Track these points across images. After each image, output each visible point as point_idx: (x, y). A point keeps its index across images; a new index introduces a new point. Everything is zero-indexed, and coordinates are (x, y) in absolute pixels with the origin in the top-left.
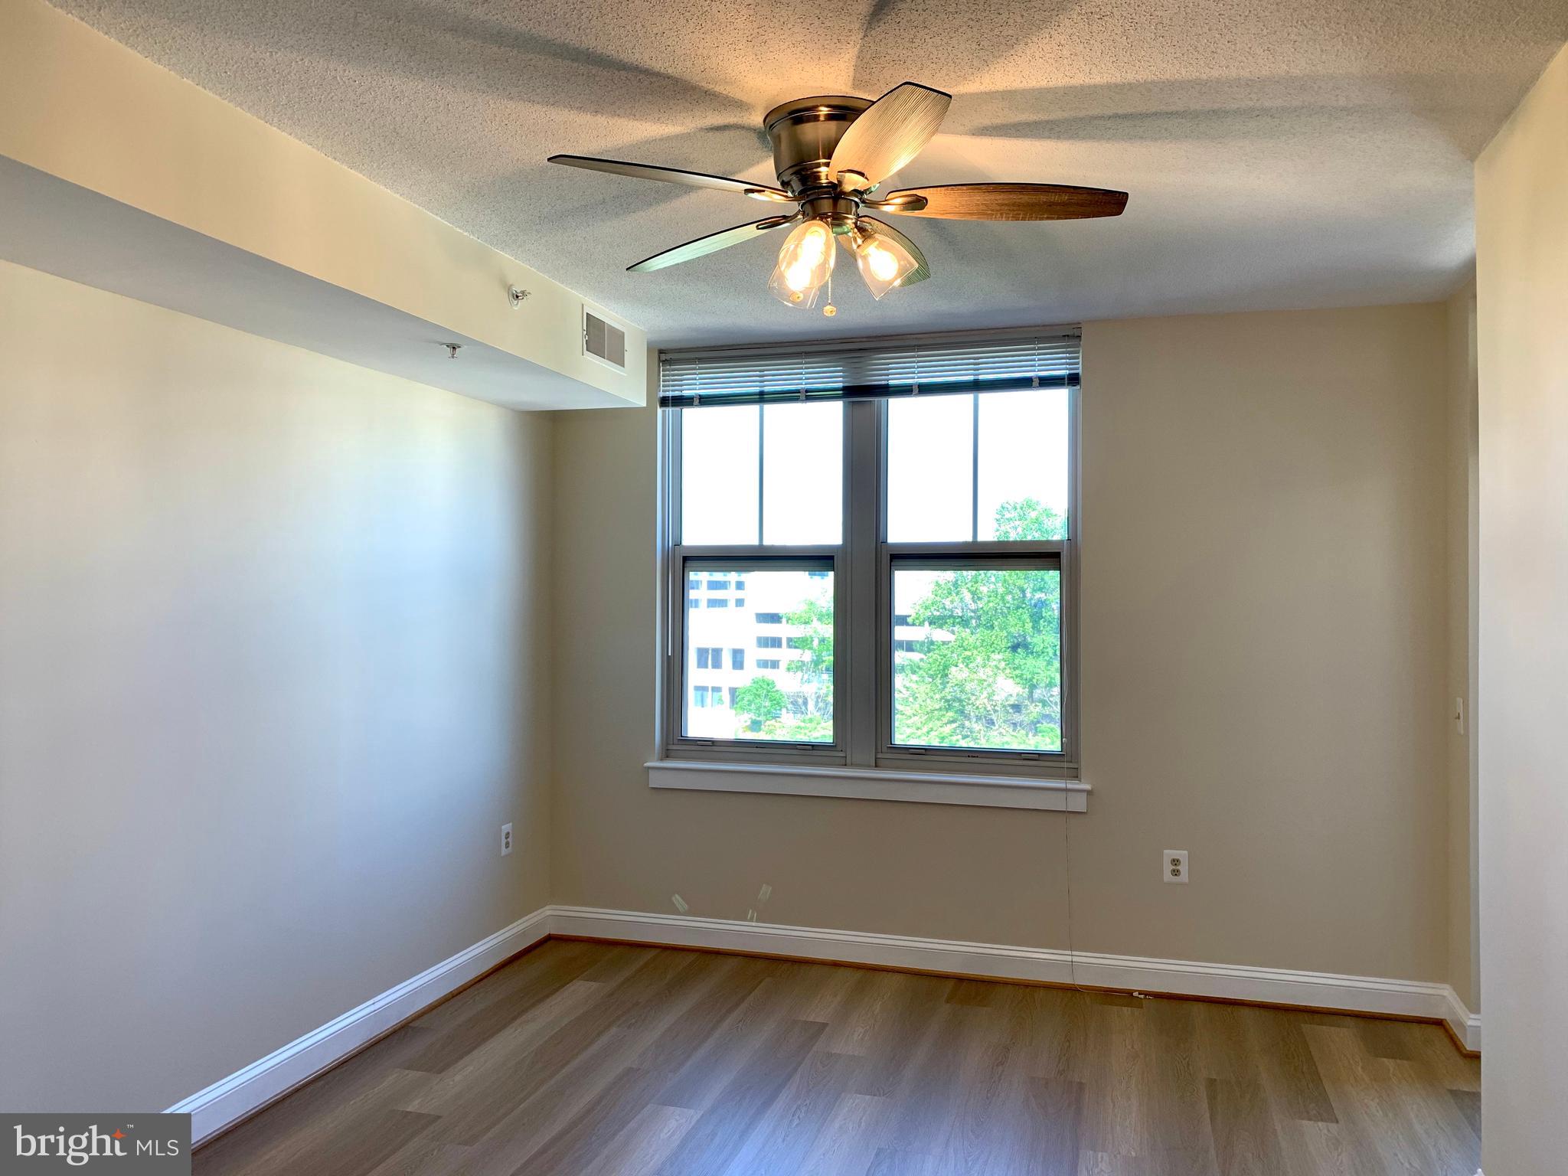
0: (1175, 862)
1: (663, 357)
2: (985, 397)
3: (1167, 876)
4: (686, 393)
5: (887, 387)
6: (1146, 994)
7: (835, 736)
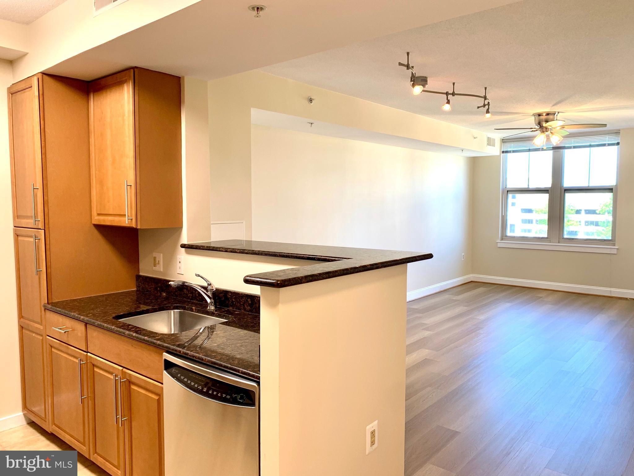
1: (502, 141)
4: (509, 150)
5: (565, 147)
6: (631, 299)
7: (548, 235)
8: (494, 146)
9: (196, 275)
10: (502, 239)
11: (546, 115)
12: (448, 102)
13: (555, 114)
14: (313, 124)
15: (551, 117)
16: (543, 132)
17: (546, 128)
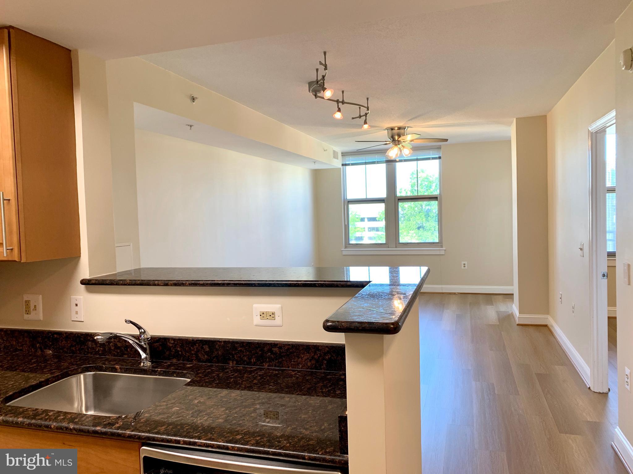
0: (464, 264)
1: (342, 154)
2: (419, 162)
3: (463, 267)
4: (347, 163)
6: (458, 293)
7: (386, 241)
8: (338, 159)
9: (126, 322)
10: (346, 247)
11: (398, 129)
12: (339, 110)
13: (405, 128)
14: (192, 127)
15: (402, 131)
16: (396, 145)
17: (399, 141)
